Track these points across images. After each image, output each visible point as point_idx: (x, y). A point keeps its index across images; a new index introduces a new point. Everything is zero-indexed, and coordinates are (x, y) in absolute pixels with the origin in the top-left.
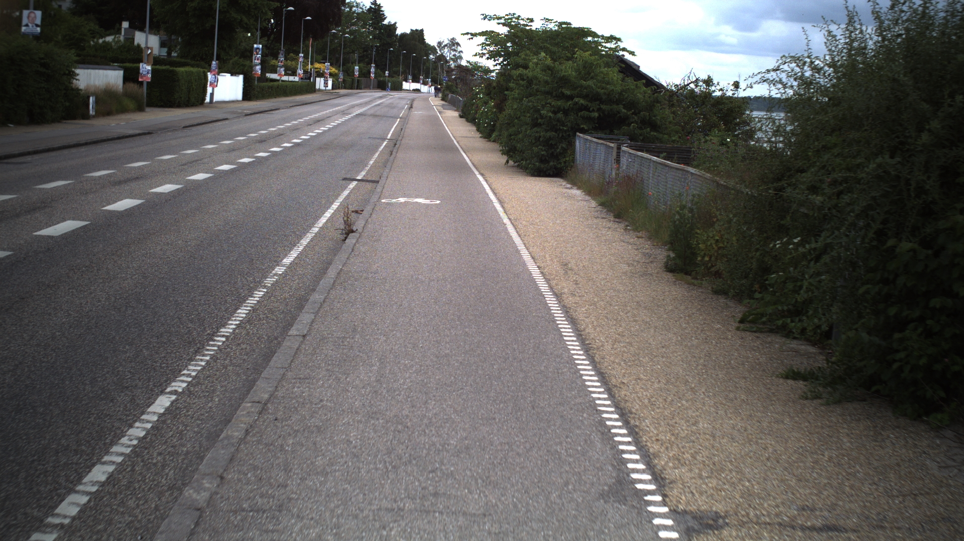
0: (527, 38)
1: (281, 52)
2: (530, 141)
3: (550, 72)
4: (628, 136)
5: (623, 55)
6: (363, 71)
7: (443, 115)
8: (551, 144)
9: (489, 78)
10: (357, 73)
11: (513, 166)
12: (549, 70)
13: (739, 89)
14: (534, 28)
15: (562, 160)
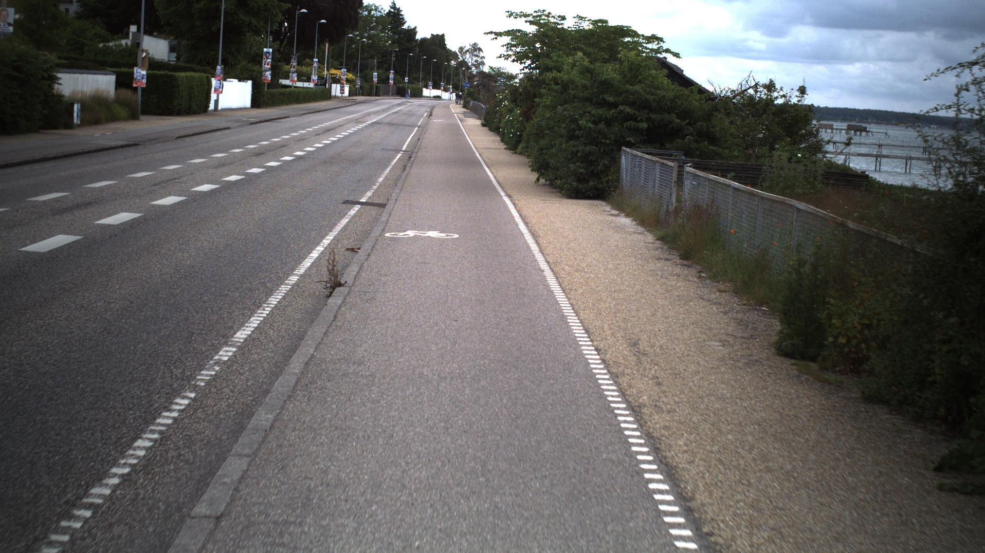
0: (558, 38)
1: (294, 57)
2: (566, 156)
3: (589, 75)
4: (682, 150)
5: (665, 58)
6: (382, 77)
7: (465, 124)
8: (591, 160)
9: (512, 85)
10: (375, 80)
11: (544, 185)
12: (588, 72)
13: (805, 96)
14: (566, 27)
15: (604, 180)
